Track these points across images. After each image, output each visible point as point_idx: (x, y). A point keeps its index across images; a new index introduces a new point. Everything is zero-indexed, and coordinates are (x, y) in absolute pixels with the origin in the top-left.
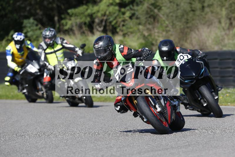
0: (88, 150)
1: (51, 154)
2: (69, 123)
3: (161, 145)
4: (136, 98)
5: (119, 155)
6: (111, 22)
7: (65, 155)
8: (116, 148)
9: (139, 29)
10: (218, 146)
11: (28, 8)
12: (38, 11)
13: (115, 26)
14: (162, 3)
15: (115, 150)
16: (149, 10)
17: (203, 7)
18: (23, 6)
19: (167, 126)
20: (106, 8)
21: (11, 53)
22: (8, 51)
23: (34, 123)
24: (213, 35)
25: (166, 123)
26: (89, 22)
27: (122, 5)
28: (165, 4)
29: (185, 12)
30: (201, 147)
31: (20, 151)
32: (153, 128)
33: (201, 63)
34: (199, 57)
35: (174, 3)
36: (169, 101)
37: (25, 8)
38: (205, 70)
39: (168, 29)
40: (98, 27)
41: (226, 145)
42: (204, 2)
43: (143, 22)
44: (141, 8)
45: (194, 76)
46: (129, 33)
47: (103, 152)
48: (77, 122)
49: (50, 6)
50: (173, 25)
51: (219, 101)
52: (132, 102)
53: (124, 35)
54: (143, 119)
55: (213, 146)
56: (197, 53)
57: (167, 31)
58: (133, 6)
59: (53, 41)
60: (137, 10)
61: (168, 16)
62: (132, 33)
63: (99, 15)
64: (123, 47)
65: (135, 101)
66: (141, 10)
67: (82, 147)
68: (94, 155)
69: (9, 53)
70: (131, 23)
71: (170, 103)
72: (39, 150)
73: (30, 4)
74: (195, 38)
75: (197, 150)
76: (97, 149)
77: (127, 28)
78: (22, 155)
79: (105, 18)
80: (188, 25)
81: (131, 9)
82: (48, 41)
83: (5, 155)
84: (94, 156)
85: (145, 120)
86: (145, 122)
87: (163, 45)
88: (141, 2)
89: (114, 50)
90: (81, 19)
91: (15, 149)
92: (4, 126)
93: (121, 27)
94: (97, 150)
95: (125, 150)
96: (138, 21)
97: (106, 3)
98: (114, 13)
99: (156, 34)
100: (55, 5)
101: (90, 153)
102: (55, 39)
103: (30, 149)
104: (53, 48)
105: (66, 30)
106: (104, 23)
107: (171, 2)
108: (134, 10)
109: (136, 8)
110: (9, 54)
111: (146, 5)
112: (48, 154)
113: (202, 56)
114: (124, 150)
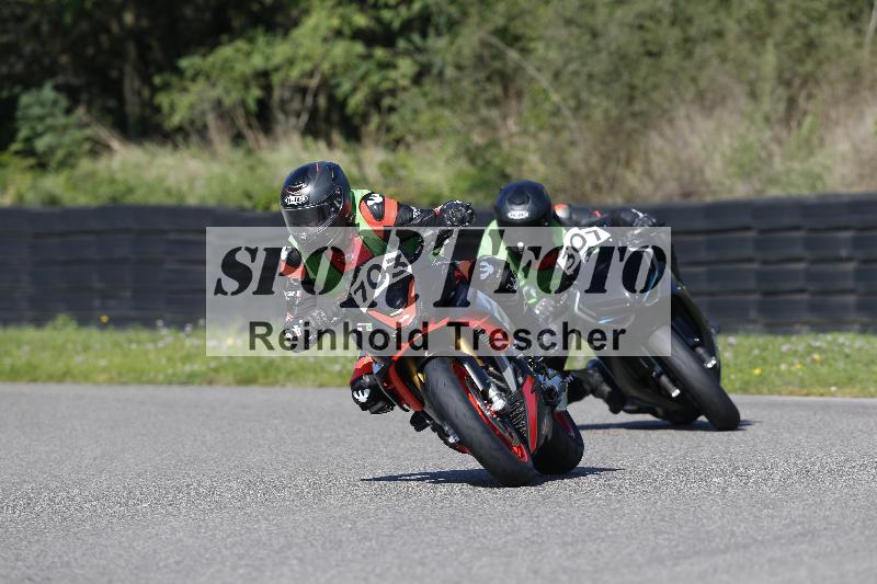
4: (422, 364)
16: (486, 53)
17: (688, 41)
19: (526, 458)
20: (319, 47)
25: (521, 450)
29: (624, 61)
32: (481, 467)
35: (580, 26)
36: (531, 374)
39: (559, 120)
46: (411, 139)
50: (580, 107)
51: (724, 372)
52: (407, 379)
53: (393, 145)
54: (443, 436)
56: (628, 218)
57: (557, 130)
58: (425, 36)
61: (557, 75)
62: (420, 136)
63: (294, 73)
64: (381, 200)
65: (420, 375)
71: (536, 382)
74: (661, 152)
80: (636, 108)
81: (417, 48)
85: (451, 440)
86: (452, 446)
87: (512, 202)
89: (350, 209)
97: (314, 31)
98: (352, 68)
105: (180, 128)
107: (568, 23)
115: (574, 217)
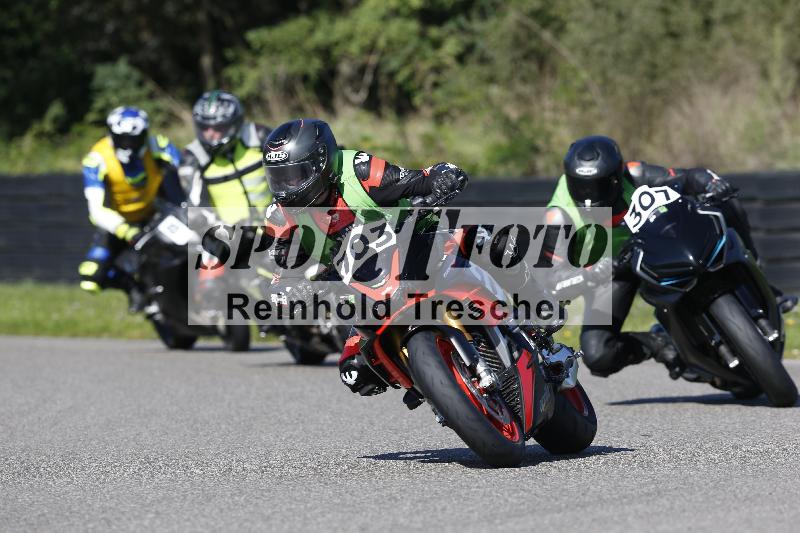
0: (316, 508)
1: (188, 520)
2: (249, 415)
3: (565, 493)
4: (405, 340)
5: (420, 525)
6: (392, 75)
7: (236, 525)
8: (408, 504)
9: (488, 99)
10: (759, 495)
11: (110, 27)
12: (146, 36)
13: (406, 88)
14: (569, 10)
15: (405, 508)
16: (522, 34)
17: (708, 23)
18: (93, 17)
20: (375, 25)
21: (101, 177)
22: (90, 172)
23: (128, 416)
24: (741, 120)
26: (320, 74)
27: (430, 16)
28: (577, 14)
29: (647, 41)
30: (701, 499)
31: (83, 512)
33: (715, 216)
34: (708, 195)
35: (608, 8)
37: (99, 26)
38: (731, 240)
39: (587, 97)
40: (348, 91)
41: (784, 493)
42: (710, 6)
43: (504, 74)
44: (497, 26)
45: (689, 264)
46: (456, 113)
47: (367, 516)
48: (277, 413)
49: (186, 18)
50: (607, 84)
52: (393, 354)
53: (439, 118)
55: (739, 496)
56: (702, 179)
57: (585, 106)
58: (469, 18)
59: (232, 138)
60: (483, 35)
61: (586, 52)
62: (464, 110)
63: (354, 48)
64: (367, 159)
65: (404, 351)
66: (495, 31)
67: (295, 500)
68: (335, 525)
69: (92, 176)
70: (462, 79)
72: (147, 509)
73: (118, 13)
74: (679, 128)
75: (684, 511)
76: (344, 505)
77: (450, 94)
78: (91, 525)
79: (373, 60)
81: (462, 29)
82: (212, 138)
83: (33, 524)
84: (335, 529)
87: (582, 158)
88: (495, 6)
89: (335, 168)
90: (291, 62)
91: (66, 506)
92: (27, 427)
93: (427, 91)
94: (345, 510)
95: (439, 508)
96: (485, 71)
97: (375, 8)
98: (405, 44)
99: (548, 115)
100: (201, 17)
101: (319, 520)
102: (237, 131)
103: (117, 505)
104: (232, 161)
106: (368, 78)
107: (597, 6)
108: (472, 32)
109: (477, 25)
110: (94, 183)
111: (512, 17)
112: (178, 523)
113: (720, 190)
114: (435, 510)
115: (648, 175)
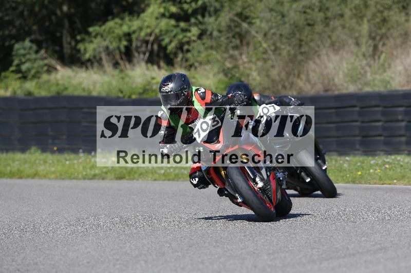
16: (232, 25)
17: (327, 19)
19: (273, 209)
20: (154, 22)
25: (270, 205)
29: (297, 28)
39: (267, 56)
42: (327, 10)
46: (197, 65)
50: (276, 49)
52: (218, 173)
56: (287, 100)
57: (265, 60)
58: (203, 17)
61: (265, 35)
62: (201, 63)
63: (143, 34)
64: (204, 90)
65: (225, 171)
74: (314, 71)
79: (152, 38)
80: (303, 50)
81: (200, 22)
85: (239, 200)
89: (190, 95)
98: (170, 31)
105: (89, 60)
106: (150, 48)
107: (271, 10)
115: (262, 99)
